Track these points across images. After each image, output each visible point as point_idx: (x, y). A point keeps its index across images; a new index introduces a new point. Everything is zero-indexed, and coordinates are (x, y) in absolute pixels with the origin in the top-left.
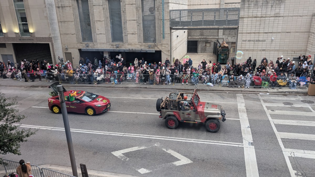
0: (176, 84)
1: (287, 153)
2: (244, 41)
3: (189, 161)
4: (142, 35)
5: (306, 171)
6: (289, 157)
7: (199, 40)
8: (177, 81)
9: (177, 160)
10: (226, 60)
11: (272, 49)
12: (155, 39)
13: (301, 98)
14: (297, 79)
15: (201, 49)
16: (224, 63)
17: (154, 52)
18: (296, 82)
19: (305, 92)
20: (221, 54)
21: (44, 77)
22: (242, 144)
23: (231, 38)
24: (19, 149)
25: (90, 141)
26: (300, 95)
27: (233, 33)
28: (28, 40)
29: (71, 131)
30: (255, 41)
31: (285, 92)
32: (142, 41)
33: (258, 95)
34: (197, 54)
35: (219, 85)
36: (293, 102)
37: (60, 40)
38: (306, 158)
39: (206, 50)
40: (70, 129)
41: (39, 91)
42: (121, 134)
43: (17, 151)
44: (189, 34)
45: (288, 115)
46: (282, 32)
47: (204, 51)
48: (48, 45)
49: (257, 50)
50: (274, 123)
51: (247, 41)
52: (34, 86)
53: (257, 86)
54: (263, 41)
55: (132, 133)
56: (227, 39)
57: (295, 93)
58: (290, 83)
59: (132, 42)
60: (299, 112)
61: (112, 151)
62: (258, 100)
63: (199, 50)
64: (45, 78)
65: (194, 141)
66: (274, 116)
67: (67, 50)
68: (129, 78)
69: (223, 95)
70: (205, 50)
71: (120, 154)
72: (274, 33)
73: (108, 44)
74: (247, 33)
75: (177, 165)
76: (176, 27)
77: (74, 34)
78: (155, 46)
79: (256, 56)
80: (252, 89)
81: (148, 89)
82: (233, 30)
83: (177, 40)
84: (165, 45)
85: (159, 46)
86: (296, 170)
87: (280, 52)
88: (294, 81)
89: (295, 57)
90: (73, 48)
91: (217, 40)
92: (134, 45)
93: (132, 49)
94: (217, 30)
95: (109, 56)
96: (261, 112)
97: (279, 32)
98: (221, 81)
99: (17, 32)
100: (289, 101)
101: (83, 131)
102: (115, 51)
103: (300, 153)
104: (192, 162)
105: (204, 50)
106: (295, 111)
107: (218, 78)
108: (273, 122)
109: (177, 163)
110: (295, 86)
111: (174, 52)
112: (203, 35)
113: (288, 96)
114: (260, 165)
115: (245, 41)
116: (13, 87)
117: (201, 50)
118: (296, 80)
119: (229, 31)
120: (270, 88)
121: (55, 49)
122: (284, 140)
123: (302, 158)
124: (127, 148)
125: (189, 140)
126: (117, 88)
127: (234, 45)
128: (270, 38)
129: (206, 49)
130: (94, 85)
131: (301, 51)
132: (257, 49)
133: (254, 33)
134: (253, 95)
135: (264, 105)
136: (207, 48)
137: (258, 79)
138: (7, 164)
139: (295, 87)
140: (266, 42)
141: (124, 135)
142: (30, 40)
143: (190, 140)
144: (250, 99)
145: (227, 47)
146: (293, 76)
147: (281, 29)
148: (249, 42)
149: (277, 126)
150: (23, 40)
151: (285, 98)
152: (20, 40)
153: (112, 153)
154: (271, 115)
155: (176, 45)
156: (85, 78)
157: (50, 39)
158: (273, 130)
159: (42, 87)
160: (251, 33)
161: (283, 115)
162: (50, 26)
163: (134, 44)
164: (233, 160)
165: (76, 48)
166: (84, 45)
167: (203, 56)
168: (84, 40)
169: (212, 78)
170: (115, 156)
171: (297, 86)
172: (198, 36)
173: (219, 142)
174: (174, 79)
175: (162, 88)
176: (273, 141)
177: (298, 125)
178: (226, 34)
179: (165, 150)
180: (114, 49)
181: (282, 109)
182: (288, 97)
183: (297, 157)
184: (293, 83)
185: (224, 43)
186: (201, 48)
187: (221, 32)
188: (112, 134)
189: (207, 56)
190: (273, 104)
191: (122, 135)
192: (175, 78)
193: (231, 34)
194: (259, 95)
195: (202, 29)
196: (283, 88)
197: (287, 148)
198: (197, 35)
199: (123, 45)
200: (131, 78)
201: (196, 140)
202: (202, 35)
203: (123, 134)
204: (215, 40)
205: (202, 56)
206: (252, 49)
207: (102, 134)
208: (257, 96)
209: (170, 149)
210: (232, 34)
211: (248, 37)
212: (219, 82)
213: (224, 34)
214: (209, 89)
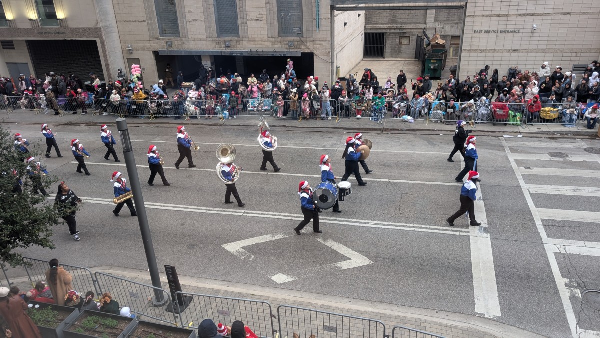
0: (341, 118)
1: (552, 247)
2: (478, 31)
3: (367, 262)
4: (276, 22)
5: (586, 279)
6: (556, 254)
7: (388, 31)
8: (344, 112)
9: (345, 258)
10: (439, 71)
11: (531, 47)
12: (300, 28)
13: (584, 144)
14: (578, 106)
15: (392, 49)
16: (437, 75)
17: (300, 55)
18: (576, 112)
19: (592, 132)
20: (431, 60)
21: (90, 106)
22: (466, 230)
23: (452, 26)
24: (50, 239)
25: (182, 225)
26: (582, 138)
27: (456, 16)
28: (55, 33)
29: (146, 206)
30: (499, 31)
31: (554, 133)
32: (276, 33)
33: (500, 139)
34: (384, 59)
35: (426, 119)
36: (568, 152)
37: (117, 34)
38: (588, 256)
39: (402, 51)
40: (145, 203)
41: (82, 132)
42: (238, 212)
43: (48, 242)
44: (369, 20)
45: (557, 177)
46: (555, 13)
47: (398, 54)
48: (94, 42)
49: (502, 51)
50: (529, 191)
51: (483, 32)
52: (72, 123)
53: (500, 121)
54: (515, 32)
55: (259, 210)
56: (443, 30)
57: (574, 135)
58: (565, 115)
59: (256, 36)
60: (578, 170)
61: (224, 243)
62: (501, 148)
63: (387, 51)
64: (91, 108)
65: (376, 224)
66: (529, 179)
67: (132, 53)
68: (252, 107)
69: (432, 139)
70: (400, 52)
71: (239, 248)
72: (538, 14)
73: (211, 39)
74: (483, 16)
75: (344, 268)
76: (343, 5)
77: (144, 21)
78: (302, 42)
79: (499, 62)
80: (490, 127)
81: (288, 129)
82: (456, 10)
83: (344, 30)
84: (322, 42)
85: (308, 44)
86: (568, 278)
87: (548, 54)
88: (573, 112)
89: (577, 63)
90: (144, 49)
91: (422, 30)
92: (261, 42)
93: (257, 50)
94: (423, 11)
95: (212, 64)
96: (506, 170)
97: (549, 14)
98: (429, 114)
99: (33, 19)
100: (560, 149)
101: (167, 206)
102: (223, 54)
103: (576, 248)
104: (372, 263)
105: (397, 52)
106: (571, 169)
107: (423, 107)
108: (527, 189)
109: (344, 265)
110: (574, 120)
111: (339, 55)
112: (396, 22)
113: (559, 139)
114: (500, 268)
115: (480, 32)
116: (32, 126)
117: (391, 52)
118: (576, 109)
119: (447, 13)
120: (524, 126)
121: (107, 51)
122: (546, 223)
123: (580, 256)
124: (250, 237)
125: (366, 223)
126: (229, 127)
127: (456, 41)
128: (530, 26)
129: (402, 49)
130: (185, 121)
131: (590, 50)
132: (501, 47)
133: (498, 15)
134: (491, 139)
135: (512, 158)
136: (404, 46)
137: (503, 107)
138: (32, 265)
139: (574, 123)
140: (520, 35)
141: (244, 213)
142: (59, 33)
143: (368, 223)
144: (486, 147)
145: (443, 46)
146: (572, 101)
147: (552, 6)
148: (486, 35)
149: (536, 197)
150: (46, 33)
151: (553, 145)
152: (40, 33)
153: (222, 246)
154: (525, 177)
155: (343, 41)
156: (168, 107)
157: (97, 31)
158: (527, 203)
159: (88, 124)
160: (491, 15)
161: (548, 176)
162: (96, 4)
163: (260, 39)
164: (449, 259)
165: (148, 49)
166: (163, 42)
167: (394, 64)
168: (163, 32)
169: (412, 107)
170: (228, 251)
171: (578, 121)
172: (386, 23)
173: (423, 226)
174: (338, 107)
175: (315, 126)
176: (526, 224)
177: (575, 196)
178: (441, 19)
179: (322, 242)
180: (221, 51)
181: (547, 166)
182: (559, 142)
183: (570, 254)
184: (571, 115)
185: (437, 37)
186: (391, 47)
187: (431, 13)
189: (403, 62)
190: (528, 155)
191: (241, 214)
192: (341, 106)
193: (451, 19)
194: (502, 138)
195: (395, 8)
196: (551, 125)
197: (553, 238)
198: (383, 22)
199: (238, 42)
200: (255, 107)
201: (379, 222)
202: (393, 21)
203: (243, 211)
204: (420, 30)
205: (392, 62)
206: (493, 47)
207: (204, 211)
208: (499, 141)
209: (332, 238)
210: (453, 19)
211: (485, 24)
212: (426, 114)
213: (439, 19)
214: (406, 128)
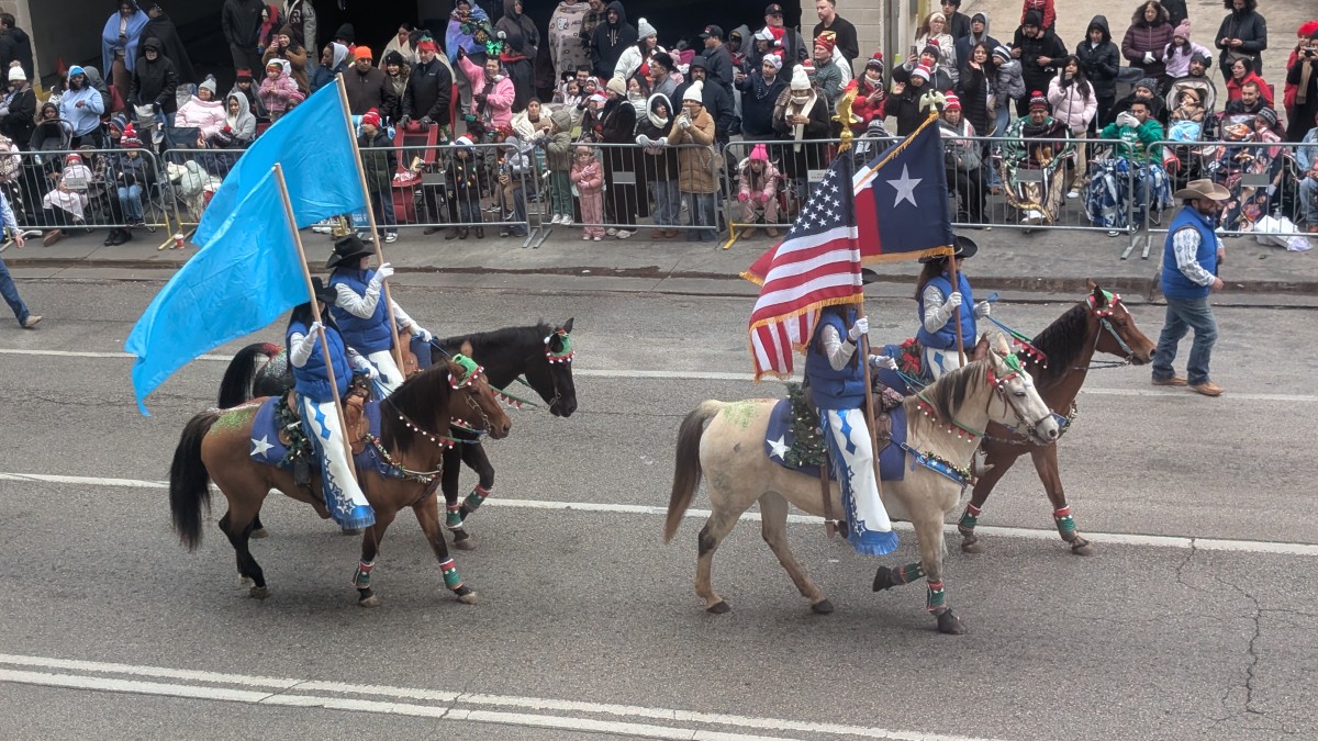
55: (528, 693)
81: (667, 284)
130: (160, 251)
141: (454, 705)
188: (342, 695)
214: (1270, 279)
